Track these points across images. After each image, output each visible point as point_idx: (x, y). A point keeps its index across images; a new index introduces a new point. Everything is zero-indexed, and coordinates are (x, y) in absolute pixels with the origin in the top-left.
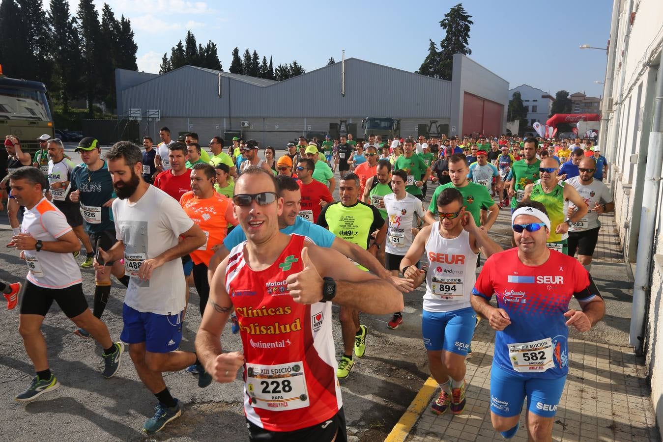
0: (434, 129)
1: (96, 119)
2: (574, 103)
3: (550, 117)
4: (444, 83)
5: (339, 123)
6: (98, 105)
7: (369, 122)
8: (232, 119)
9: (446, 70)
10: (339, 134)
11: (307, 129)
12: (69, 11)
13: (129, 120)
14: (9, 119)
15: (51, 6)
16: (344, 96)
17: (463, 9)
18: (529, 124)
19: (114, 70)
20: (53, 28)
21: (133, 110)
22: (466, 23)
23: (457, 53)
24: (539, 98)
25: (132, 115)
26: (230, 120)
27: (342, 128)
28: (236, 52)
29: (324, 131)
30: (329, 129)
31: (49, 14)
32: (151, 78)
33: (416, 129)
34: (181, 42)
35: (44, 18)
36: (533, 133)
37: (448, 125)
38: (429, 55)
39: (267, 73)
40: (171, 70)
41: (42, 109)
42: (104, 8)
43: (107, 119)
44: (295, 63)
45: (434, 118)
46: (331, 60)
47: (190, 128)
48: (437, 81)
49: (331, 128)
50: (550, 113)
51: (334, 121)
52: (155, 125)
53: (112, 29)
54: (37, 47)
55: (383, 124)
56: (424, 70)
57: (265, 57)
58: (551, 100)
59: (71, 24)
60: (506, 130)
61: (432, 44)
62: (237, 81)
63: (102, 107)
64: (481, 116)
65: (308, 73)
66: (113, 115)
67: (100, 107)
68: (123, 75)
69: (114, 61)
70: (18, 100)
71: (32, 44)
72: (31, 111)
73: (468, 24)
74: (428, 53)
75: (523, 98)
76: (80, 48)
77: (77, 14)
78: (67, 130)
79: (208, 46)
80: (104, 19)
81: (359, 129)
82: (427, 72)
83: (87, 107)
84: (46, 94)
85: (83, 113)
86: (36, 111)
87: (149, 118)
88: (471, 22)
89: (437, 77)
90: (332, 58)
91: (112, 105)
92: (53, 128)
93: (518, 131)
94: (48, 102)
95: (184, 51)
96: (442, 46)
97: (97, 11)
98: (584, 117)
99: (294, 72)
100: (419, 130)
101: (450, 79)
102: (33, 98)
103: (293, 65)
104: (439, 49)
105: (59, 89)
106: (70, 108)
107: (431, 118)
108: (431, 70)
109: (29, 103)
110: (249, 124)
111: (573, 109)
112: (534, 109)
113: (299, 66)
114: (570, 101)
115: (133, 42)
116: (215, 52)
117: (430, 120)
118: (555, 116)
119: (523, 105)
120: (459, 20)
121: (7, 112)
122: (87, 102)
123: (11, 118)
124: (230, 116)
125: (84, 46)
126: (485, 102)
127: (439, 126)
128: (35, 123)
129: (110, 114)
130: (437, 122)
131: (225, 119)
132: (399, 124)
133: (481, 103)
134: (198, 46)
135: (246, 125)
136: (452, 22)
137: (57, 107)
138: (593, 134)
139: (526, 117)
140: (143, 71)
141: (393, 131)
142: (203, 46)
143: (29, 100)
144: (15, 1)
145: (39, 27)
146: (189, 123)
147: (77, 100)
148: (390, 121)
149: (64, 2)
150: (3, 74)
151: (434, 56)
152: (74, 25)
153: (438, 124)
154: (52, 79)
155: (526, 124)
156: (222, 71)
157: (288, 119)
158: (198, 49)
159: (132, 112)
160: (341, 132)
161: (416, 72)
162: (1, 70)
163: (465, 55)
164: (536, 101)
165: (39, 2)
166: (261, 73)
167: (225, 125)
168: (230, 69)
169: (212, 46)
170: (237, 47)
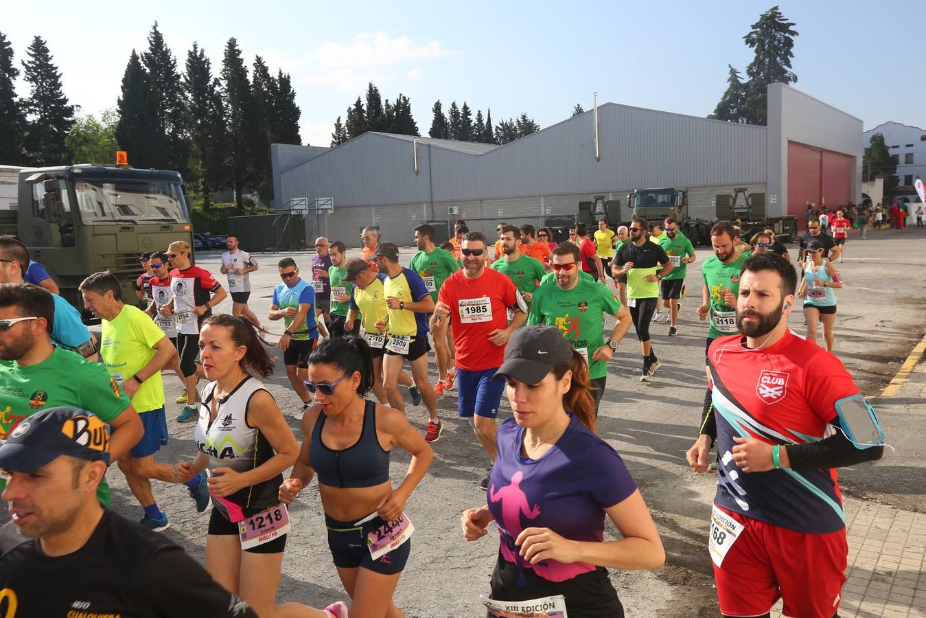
0: (741, 201)
1: (247, 215)
4: (756, 130)
5: (593, 200)
6: (249, 196)
7: (639, 196)
8: (435, 204)
9: (757, 110)
10: (594, 218)
11: (545, 212)
12: (210, 71)
13: (291, 215)
14: (136, 224)
15: (187, 66)
16: (598, 161)
17: (780, 13)
18: (902, 183)
19: (269, 147)
20: (190, 96)
21: (296, 200)
22: (787, 35)
23: (774, 82)
24: (916, 140)
25: (295, 207)
26: (432, 206)
27: (597, 207)
28: (438, 107)
29: (570, 214)
30: (578, 211)
31: (185, 77)
32: (319, 153)
33: (714, 203)
34: (359, 99)
35: (178, 83)
36: (909, 197)
37: (763, 194)
38: (729, 89)
39: (483, 134)
40: (347, 140)
41: (178, 207)
42: (256, 62)
43: (261, 214)
44: (524, 117)
45: (741, 185)
46: (578, 108)
48: (743, 128)
49: (581, 209)
51: (585, 199)
52: (326, 219)
53: (266, 89)
54: (170, 122)
55: (660, 198)
56: (723, 112)
57: (479, 111)
59: (212, 88)
60: (861, 195)
61: (733, 72)
62: (441, 149)
63: (256, 199)
64: (819, 176)
65: (543, 131)
66: (269, 207)
67: (252, 198)
68: (281, 152)
69: (269, 134)
70: (147, 198)
71: (163, 120)
72: (163, 211)
73: (790, 36)
74: (727, 86)
75: (888, 143)
76: (224, 119)
77: (221, 73)
78: (209, 233)
79: (398, 102)
80: (255, 76)
81: (624, 208)
82: (727, 115)
83: (235, 200)
84: (182, 186)
85: (230, 208)
86: (169, 212)
87: (318, 209)
88: (794, 33)
89: (743, 122)
91: (268, 196)
92: (191, 232)
93: (881, 196)
94: (186, 198)
95: (364, 112)
96: (750, 73)
97: (246, 67)
99: (523, 130)
100: (717, 204)
101: (764, 123)
102: (165, 194)
104: (745, 79)
105: (198, 178)
106: (211, 203)
107: (738, 185)
108: (733, 111)
109: (160, 200)
110: (460, 211)
112: (909, 159)
113: (531, 121)
115: (294, 105)
116: (407, 110)
117: (734, 187)
119: (888, 154)
120: (776, 32)
121: (133, 214)
122: (235, 193)
123: (137, 221)
124: (432, 201)
125: (229, 116)
126: (824, 154)
127: (750, 195)
128: (168, 227)
129: (265, 208)
130: (746, 189)
131: (425, 206)
132: (687, 197)
133: (818, 156)
134: (383, 103)
135: (456, 212)
136: (763, 35)
137: (195, 203)
139: (895, 172)
140: (309, 145)
141: (677, 208)
142: (390, 103)
143: (160, 197)
144: (142, 64)
145: (172, 96)
146: (373, 214)
147: (221, 192)
148: (671, 192)
149: (203, 59)
150: (129, 164)
151: (736, 90)
152: (217, 89)
153: (747, 194)
154: (189, 166)
155: (897, 185)
156: (419, 136)
157: (517, 199)
158: (384, 107)
159: (295, 203)
160: (596, 214)
161: (710, 117)
162: (126, 159)
163: (788, 84)
164: (912, 145)
165: (172, 63)
166: (475, 135)
167: (425, 214)
168: (430, 132)
169: (403, 101)
170: (439, 101)
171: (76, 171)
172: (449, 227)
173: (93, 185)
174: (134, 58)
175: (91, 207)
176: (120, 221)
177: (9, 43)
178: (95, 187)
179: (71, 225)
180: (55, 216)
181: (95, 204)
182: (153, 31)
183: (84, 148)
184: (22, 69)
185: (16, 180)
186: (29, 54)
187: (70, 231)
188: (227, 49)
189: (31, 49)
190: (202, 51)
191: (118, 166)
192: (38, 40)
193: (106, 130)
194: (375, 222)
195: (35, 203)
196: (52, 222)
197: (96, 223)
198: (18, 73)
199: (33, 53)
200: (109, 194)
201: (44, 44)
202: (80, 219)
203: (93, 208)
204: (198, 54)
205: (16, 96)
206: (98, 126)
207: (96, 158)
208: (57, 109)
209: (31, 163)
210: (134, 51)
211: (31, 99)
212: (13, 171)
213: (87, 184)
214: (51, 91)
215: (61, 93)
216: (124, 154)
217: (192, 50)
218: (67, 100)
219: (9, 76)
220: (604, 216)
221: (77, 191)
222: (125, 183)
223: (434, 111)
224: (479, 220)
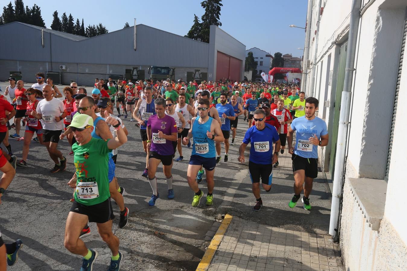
0: (197, 75)
2: (285, 61)
3: (271, 69)
4: (204, 45)
5: (132, 69)
7: (154, 69)
9: (205, 36)
10: (132, 77)
11: (109, 72)
16: (135, 50)
18: (258, 73)
22: (218, 5)
23: (212, 25)
24: (264, 56)
26: (51, 64)
27: (134, 72)
28: (56, 14)
30: (125, 73)
33: (186, 75)
34: (11, 3)
36: (261, 79)
37: (206, 73)
38: (194, 25)
39: (79, 31)
40: (4, 24)
44: (100, 25)
45: (198, 68)
46: (127, 24)
47: (19, 68)
48: (200, 43)
49: (126, 72)
50: (271, 67)
51: (128, 68)
55: (163, 71)
56: (191, 35)
57: (78, 19)
58: (271, 58)
60: (244, 77)
61: (196, 18)
62: (57, 36)
64: (229, 67)
65: (110, 33)
74: (193, 23)
75: (254, 56)
79: (34, 8)
81: (146, 74)
82: (193, 36)
88: (221, 5)
89: (199, 41)
90: (127, 23)
93: (251, 77)
95: (14, 10)
96: (203, 19)
98: (291, 69)
99: (100, 32)
100: (187, 76)
101: (208, 42)
103: (99, 26)
104: (201, 21)
107: (196, 68)
108: (196, 35)
110: (66, 68)
111: (284, 64)
112: (261, 63)
113: (104, 27)
114: (283, 59)
116: (39, 13)
118: (274, 68)
119: (254, 61)
120: (214, 3)
124: (51, 61)
126: (231, 58)
127: (201, 73)
130: (199, 70)
131: (47, 63)
132: (174, 71)
133: (228, 59)
134: (25, 7)
135: (64, 68)
136: (209, 3)
138: (297, 82)
139: (256, 69)
141: (170, 76)
142: (29, 8)
146: (18, 65)
148: (168, 69)
151: (197, 26)
153: (200, 72)
155: (257, 74)
156: (45, 27)
157: (95, 65)
158: (26, 10)
160: (134, 76)
161: (185, 36)
163: (218, 26)
164: (262, 58)
166: (75, 31)
167: (47, 68)
168: (51, 27)
169: (36, 8)
170: (56, 11)
172: (60, 75)
194: (19, 69)
220: (137, 76)
223: (53, 16)
224: (76, 73)
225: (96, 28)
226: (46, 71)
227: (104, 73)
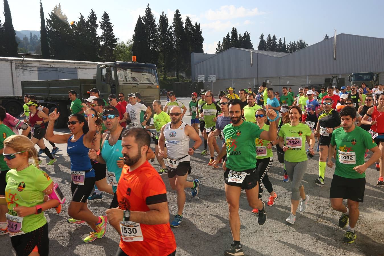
1: (180, 82)
5: (332, 78)
6: (181, 74)
7: (354, 76)
8: (259, 79)
12: (168, 23)
13: (198, 82)
14: (138, 85)
15: (160, 21)
16: (335, 60)
19: (191, 54)
20: (160, 33)
21: (200, 76)
25: (200, 79)
26: (258, 80)
27: (333, 81)
28: (262, 37)
29: (321, 84)
30: (324, 83)
31: (158, 25)
32: (211, 57)
34: (228, 34)
35: (156, 28)
39: (282, 48)
40: (222, 51)
41: (154, 78)
42: (186, 19)
43: (186, 82)
44: (301, 41)
46: (326, 36)
47: (233, 85)
49: (325, 81)
51: (328, 77)
52: (212, 84)
53: (190, 30)
54: (152, 44)
55: (365, 77)
57: (280, 38)
59: (169, 30)
62: (263, 55)
65: (311, 46)
66: (189, 79)
67: (183, 75)
68: (195, 56)
69: (191, 49)
70: (143, 74)
71: (149, 43)
72: (148, 80)
76: (173, 42)
77: (173, 24)
78: (165, 89)
79: (245, 34)
80: (186, 25)
81: (346, 82)
83: (176, 76)
84: (156, 70)
85: (174, 79)
86: (151, 80)
87: (209, 80)
91: (189, 74)
92: (159, 89)
94: (157, 75)
95: (230, 39)
97: (182, 21)
99: (300, 47)
102: (149, 73)
105: (162, 66)
106: (167, 77)
110: (270, 82)
113: (304, 42)
115: (201, 36)
116: (249, 38)
121: (137, 81)
122: (176, 73)
123: (139, 84)
124: (258, 77)
125: (175, 41)
128: (150, 86)
129: (188, 79)
131: (255, 79)
132: (379, 76)
134: (238, 35)
137: (160, 77)
140: (206, 53)
141: (373, 82)
142: (241, 35)
143: (147, 74)
144: (143, 21)
145: (153, 33)
146: (232, 82)
147: (171, 72)
148: (371, 75)
149: (166, 18)
150: (137, 61)
152: (171, 30)
154: (158, 62)
156: (253, 49)
157: (295, 77)
158: (239, 37)
159: (200, 77)
160: (333, 84)
162: (136, 59)
165: (154, 20)
166: (278, 49)
167: (254, 83)
168: (258, 48)
169: (247, 34)
170: (262, 34)
171: (117, 64)
173: (124, 69)
174: (140, 18)
175: (122, 78)
176: (133, 83)
177: (95, 15)
178: (124, 70)
179: (115, 85)
180: (109, 81)
181: (124, 76)
182: (147, 8)
183: (120, 55)
184: (99, 25)
185: (96, 67)
186: (102, 18)
187: (114, 87)
188: (175, 14)
189: (103, 17)
190: (166, 15)
191: (133, 62)
192: (105, 12)
193: (128, 47)
195: (102, 76)
196: (108, 84)
197: (124, 84)
198: (98, 26)
199: (103, 18)
200: (129, 73)
201: (108, 14)
202: (118, 82)
203: (123, 79)
204: (164, 16)
205: (97, 35)
206: (125, 46)
207: (124, 59)
208: (111, 40)
209: (101, 61)
210: (140, 16)
211: (102, 36)
212: (95, 64)
213: (121, 69)
214: (109, 33)
215: (112, 33)
216: (135, 57)
217: (162, 15)
218: (115, 36)
219: (95, 27)
220: (337, 85)
221: (117, 72)
222: (135, 68)
223: (260, 38)
224: (278, 86)
225: (296, 44)
226: (254, 86)
227: (304, 84)
